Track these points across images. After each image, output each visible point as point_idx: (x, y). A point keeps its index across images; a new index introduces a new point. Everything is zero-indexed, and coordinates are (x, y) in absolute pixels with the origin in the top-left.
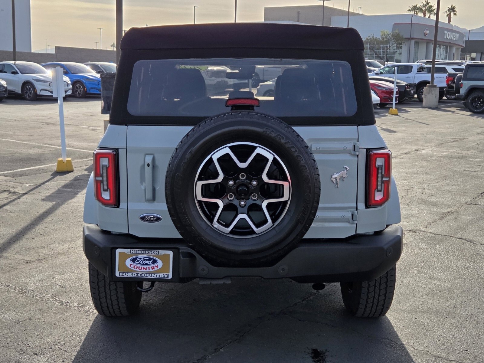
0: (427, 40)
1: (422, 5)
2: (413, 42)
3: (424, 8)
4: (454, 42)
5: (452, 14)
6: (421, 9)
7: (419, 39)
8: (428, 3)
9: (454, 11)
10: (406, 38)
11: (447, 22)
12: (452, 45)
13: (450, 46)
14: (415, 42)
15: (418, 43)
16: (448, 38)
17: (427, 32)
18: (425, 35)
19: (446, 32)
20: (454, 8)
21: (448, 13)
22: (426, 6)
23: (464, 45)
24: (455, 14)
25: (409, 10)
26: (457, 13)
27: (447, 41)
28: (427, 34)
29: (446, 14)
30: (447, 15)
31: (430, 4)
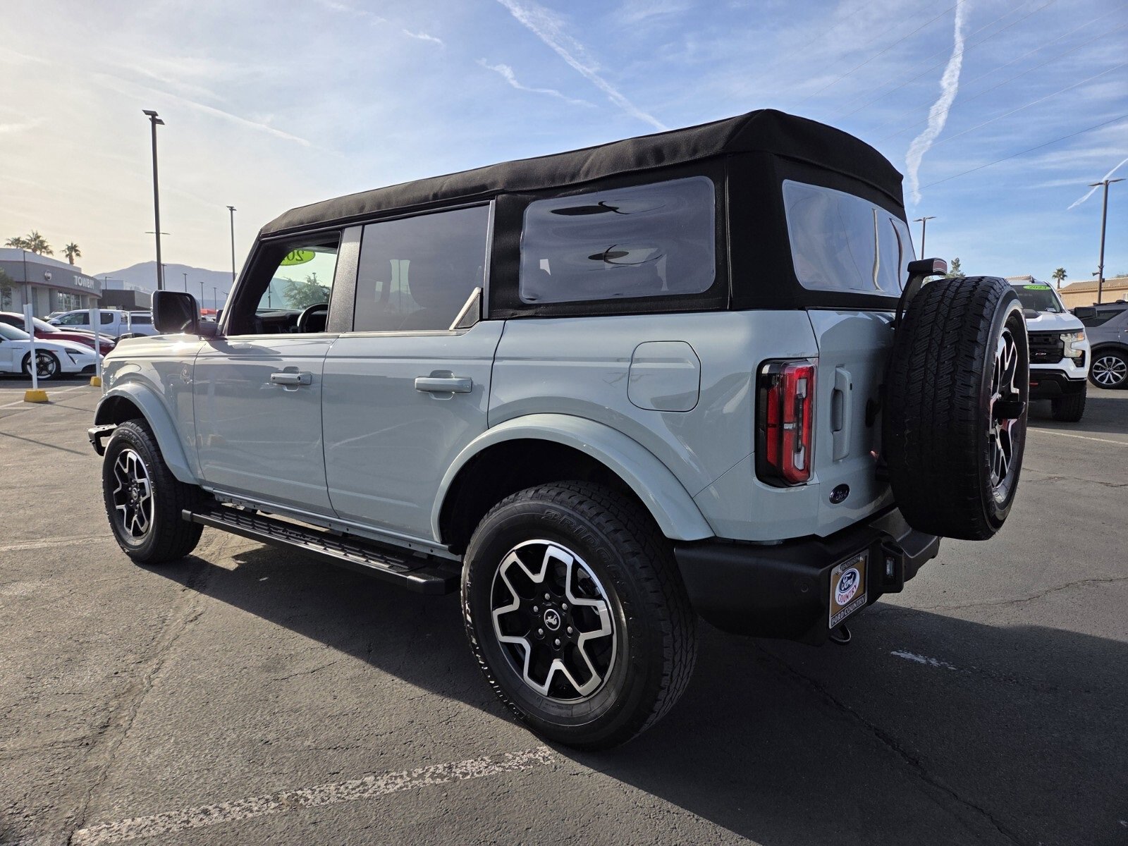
0: (50, 286)
1: (29, 238)
2: (29, 288)
3: (33, 243)
4: (89, 291)
5: (74, 254)
6: (28, 244)
7: (36, 283)
8: (38, 237)
9: (76, 251)
10: (17, 282)
11: (68, 263)
12: (83, 294)
13: (82, 296)
14: (32, 288)
15: (36, 288)
16: (81, 285)
17: (50, 275)
18: (47, 278)
19: (76, 277)
20: (75, 246)
21: (68, 253)
22: (35, 240)
23: (101, 295)
24: (78, 255)
25: (8, 244)
26: (81, 254)
27: (79, 289)
28: (49, 278)
29: (64, 254)
30: (67, 256)
31: (41, 239)
